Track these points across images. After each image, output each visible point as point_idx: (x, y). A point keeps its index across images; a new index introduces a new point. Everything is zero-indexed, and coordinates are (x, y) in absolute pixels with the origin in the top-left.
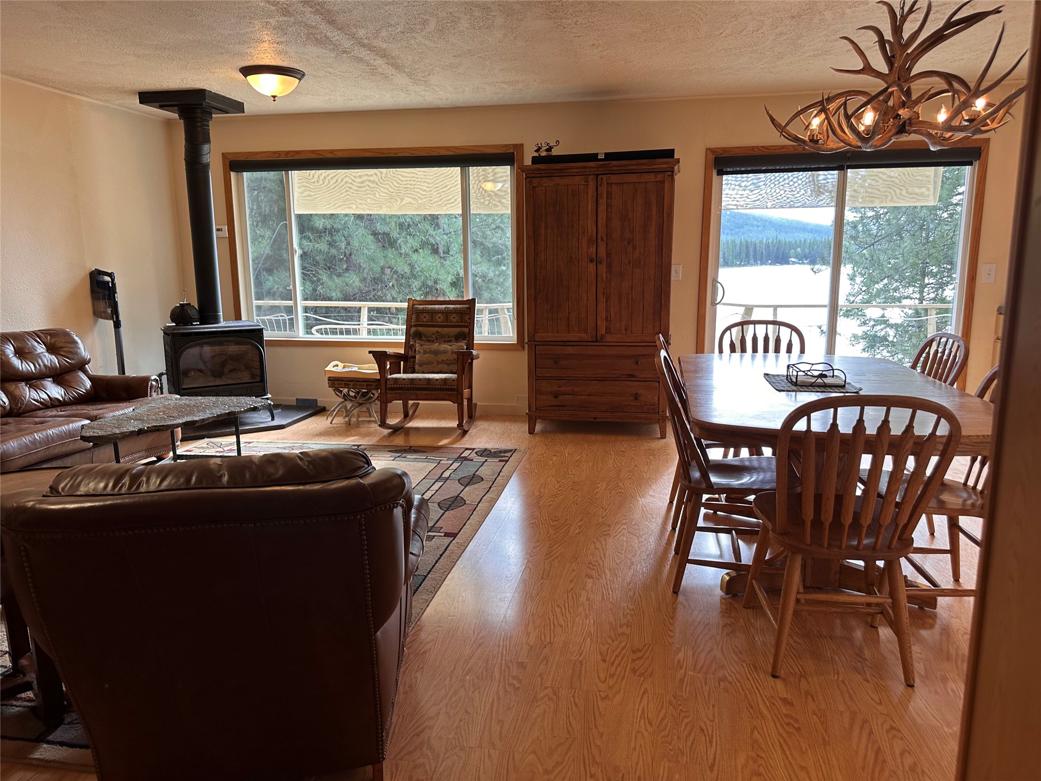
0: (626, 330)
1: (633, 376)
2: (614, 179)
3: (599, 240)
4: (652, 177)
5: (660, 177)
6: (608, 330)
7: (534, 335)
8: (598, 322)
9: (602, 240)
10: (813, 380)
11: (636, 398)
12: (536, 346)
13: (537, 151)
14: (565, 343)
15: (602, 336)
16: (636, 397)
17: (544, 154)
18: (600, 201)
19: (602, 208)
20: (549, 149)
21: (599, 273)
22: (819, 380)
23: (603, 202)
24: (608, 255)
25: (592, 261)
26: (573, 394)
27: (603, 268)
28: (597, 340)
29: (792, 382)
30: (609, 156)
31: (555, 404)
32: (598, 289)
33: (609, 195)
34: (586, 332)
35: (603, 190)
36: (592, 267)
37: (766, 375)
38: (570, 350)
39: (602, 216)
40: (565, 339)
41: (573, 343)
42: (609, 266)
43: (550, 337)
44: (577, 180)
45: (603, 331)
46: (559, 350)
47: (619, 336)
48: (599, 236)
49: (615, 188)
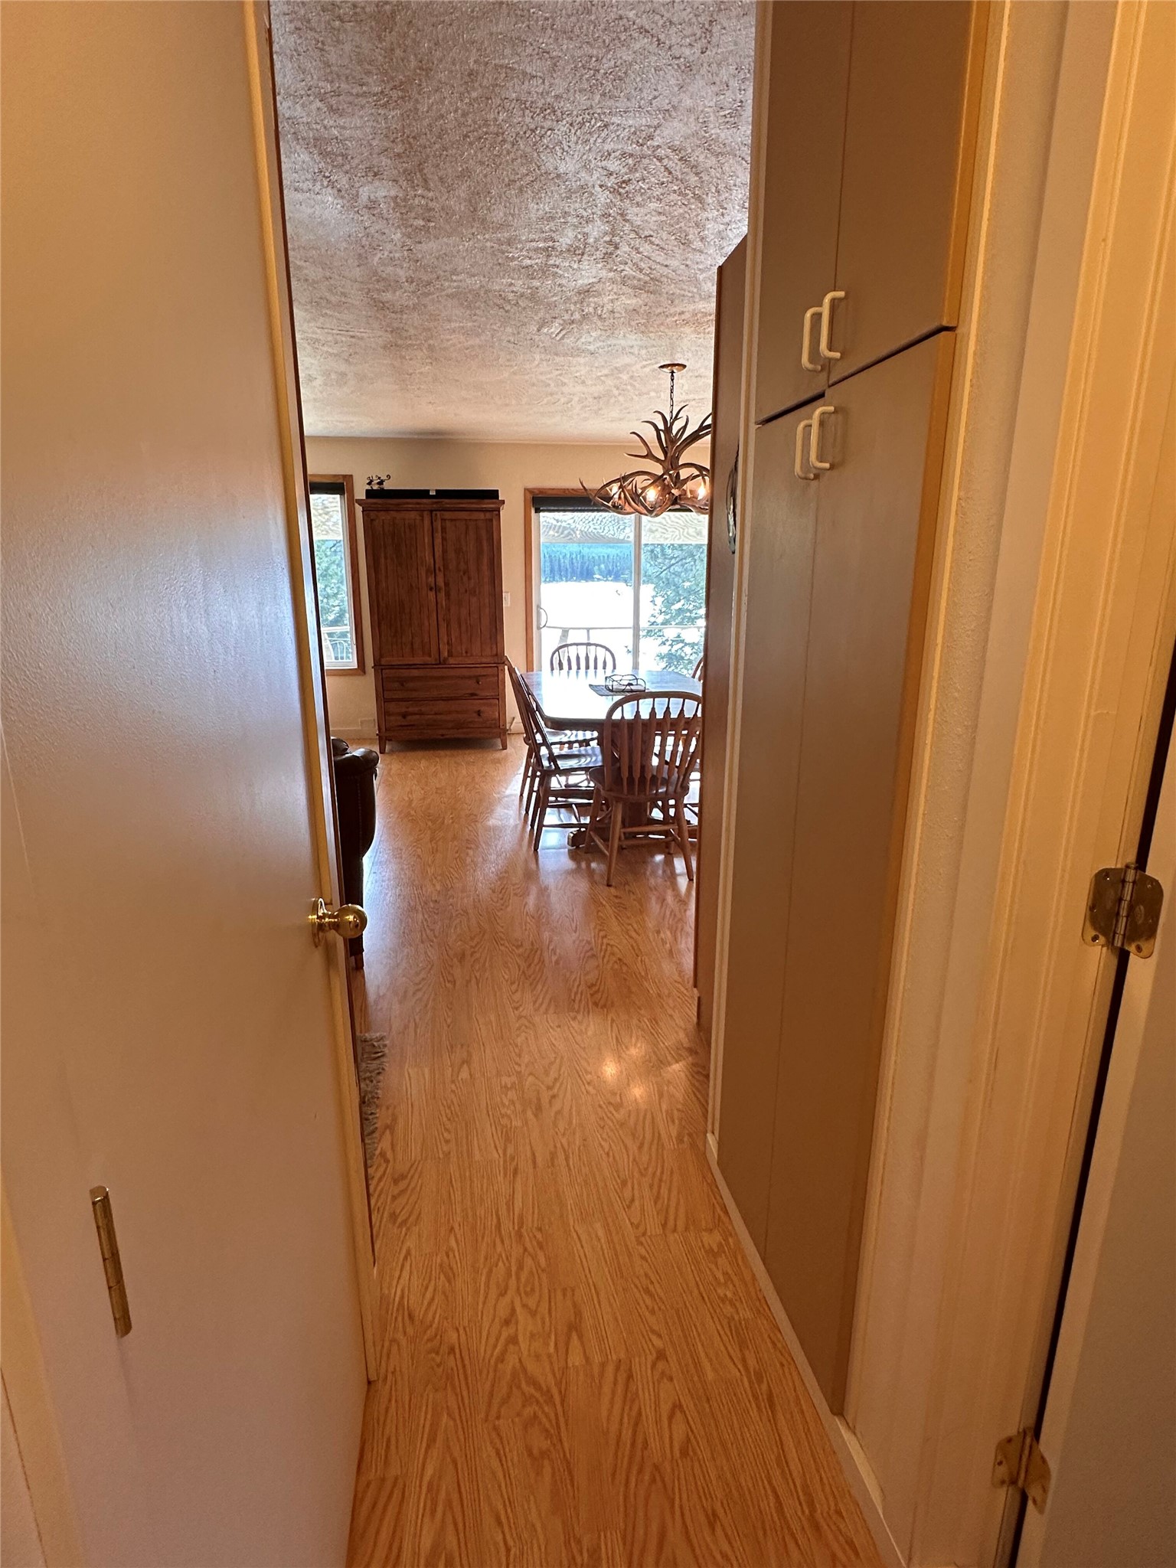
0: (466, 652)
1: (476, 695)
2: (447, 515)
3: (437, 571)
4: (482, 516)
5: (488, 516)
6: (450, 654)
7: (380, 661)
8: (441, 646)
9: (440, 570)
10: (623, 687)
11: (479, 715)
12: (382, 670)
13: (369, 484)
14: (409, 666)
15: (445, 660)
16: (479, 713)
17: (376, 487)
18: (436, 535)
19: (438, 541)
20: (381, 483)
21: (439, 600)
22: (628, 687)
23: (438, 536)
24: (447, 584)
25: (431, 589)
26: (420, 714)
27: (442, 595)
28: (441, 663)
29: (609, 690)
30: (442, 494)
31: (403, 724)
32: (439, 616)
33: (444, 529)
34: (430, 656)
35: (438, 525)
36: (432, 595)
37: (590, 685)
38: (415, 673)
39: (438, 548)
40: (410, 663)
41: (418, 666)
42: (448, 595)
43: (396, 661)
44: (413, 515)
45: (446, 654)
46: (405, 673)
47: (460, 658)
48: (437, 566)
49: (448, 524)
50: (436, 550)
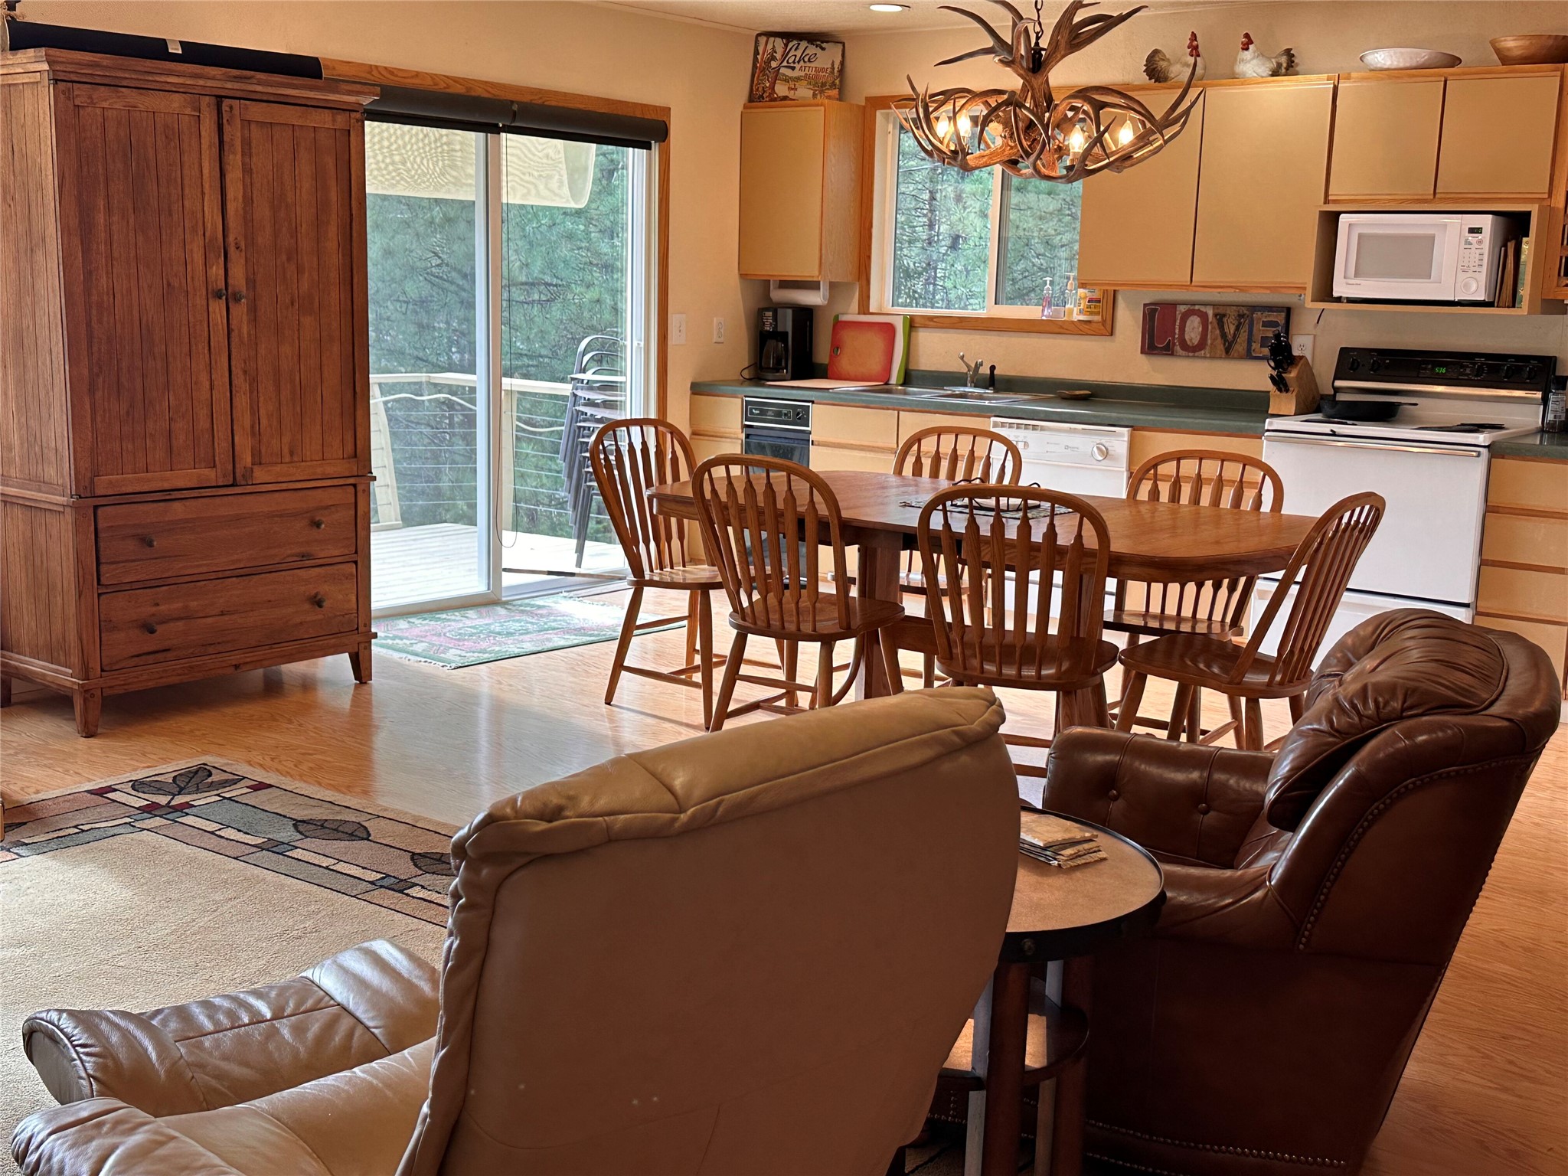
0: (292, 453)
1: (310, 557)
2: (257, 112)
3: (232, 250)
4: (328, 122)
5: (337, 121)
6: (258, 461)
7: (92, 482)
8: (236, 439)
9: (237, 247)
11: (318, 605)
12: (96, 508)
14: (168, 495)
15: (247, 472)
16: (317, 601)
18: (229, 157)
19: (234, 175)
21: (234, 323)
23: (235, 163)
24: (251, 282)
25: (217, 297)
26: (187, 618)
27: (240, 311)
28: (236, 482)
31: (145, 647)
32: (233, 363)
33: (247, 143)
34: (212, 465)
35: (234, 134)
36: (218, 308)
38: (178, 510)
39: (234, 192)
40: (167, 486)
41: (186, 494)
42: (253, 309)
43: (131, 482)
44: (176, 102)
45: (248, 460)
46: (149, 513)
47: (278, 468)
48: (231, 239)
49: (256, 133)
50: (230, 195)
